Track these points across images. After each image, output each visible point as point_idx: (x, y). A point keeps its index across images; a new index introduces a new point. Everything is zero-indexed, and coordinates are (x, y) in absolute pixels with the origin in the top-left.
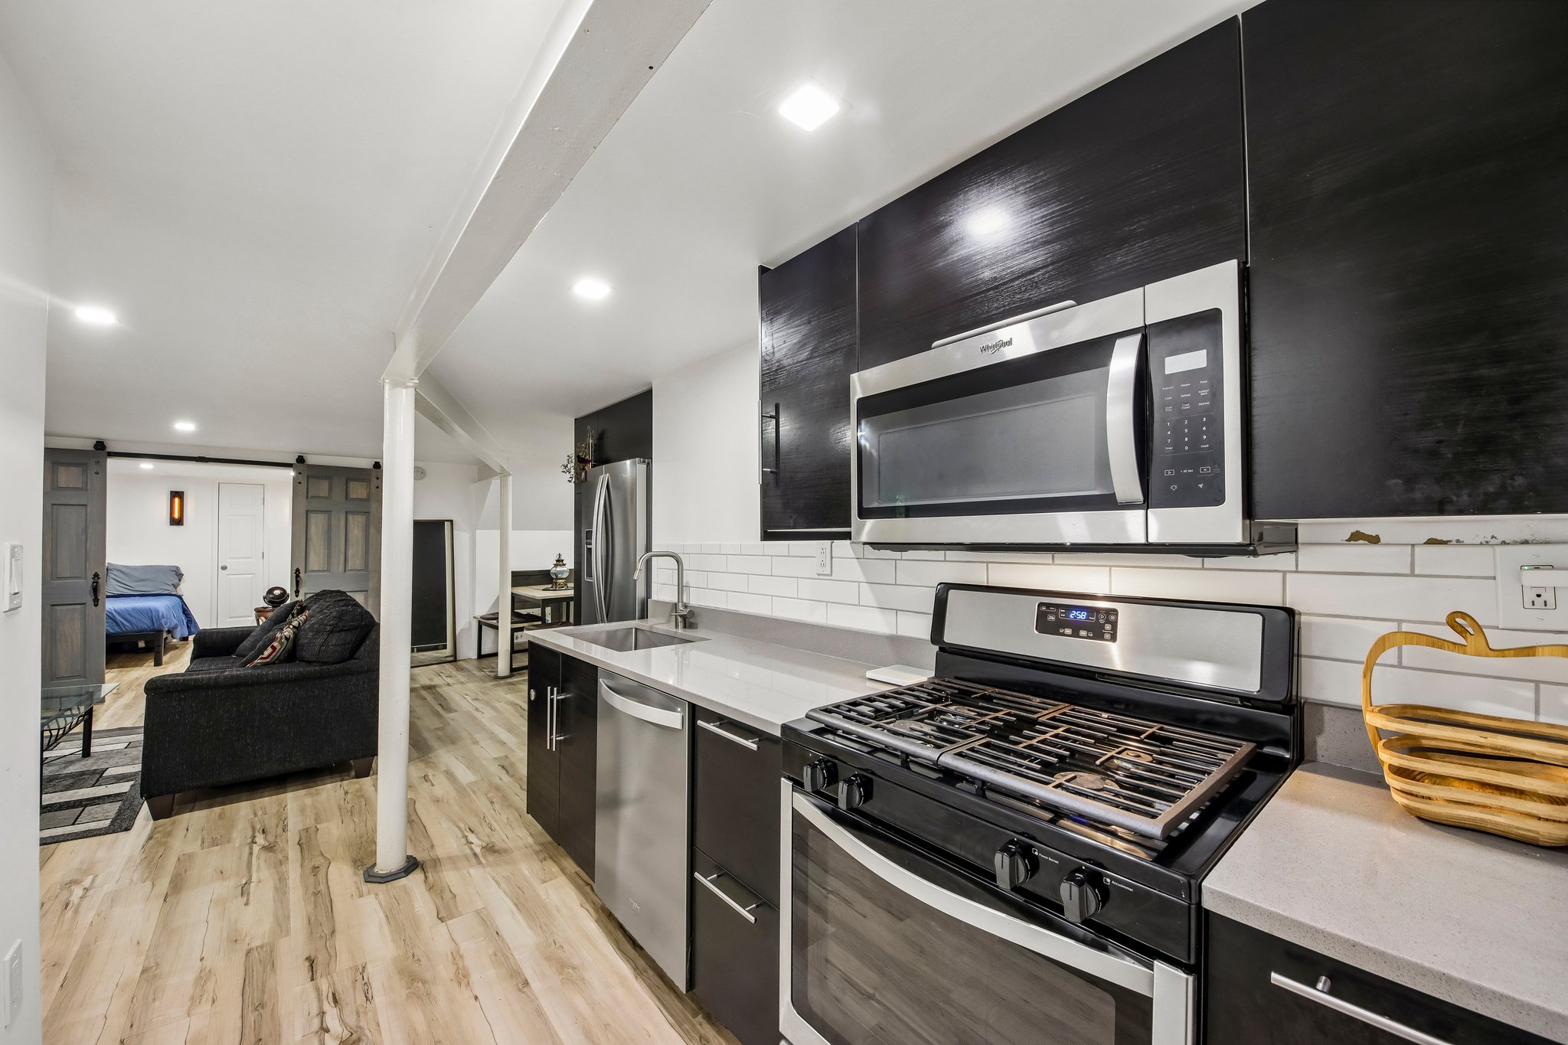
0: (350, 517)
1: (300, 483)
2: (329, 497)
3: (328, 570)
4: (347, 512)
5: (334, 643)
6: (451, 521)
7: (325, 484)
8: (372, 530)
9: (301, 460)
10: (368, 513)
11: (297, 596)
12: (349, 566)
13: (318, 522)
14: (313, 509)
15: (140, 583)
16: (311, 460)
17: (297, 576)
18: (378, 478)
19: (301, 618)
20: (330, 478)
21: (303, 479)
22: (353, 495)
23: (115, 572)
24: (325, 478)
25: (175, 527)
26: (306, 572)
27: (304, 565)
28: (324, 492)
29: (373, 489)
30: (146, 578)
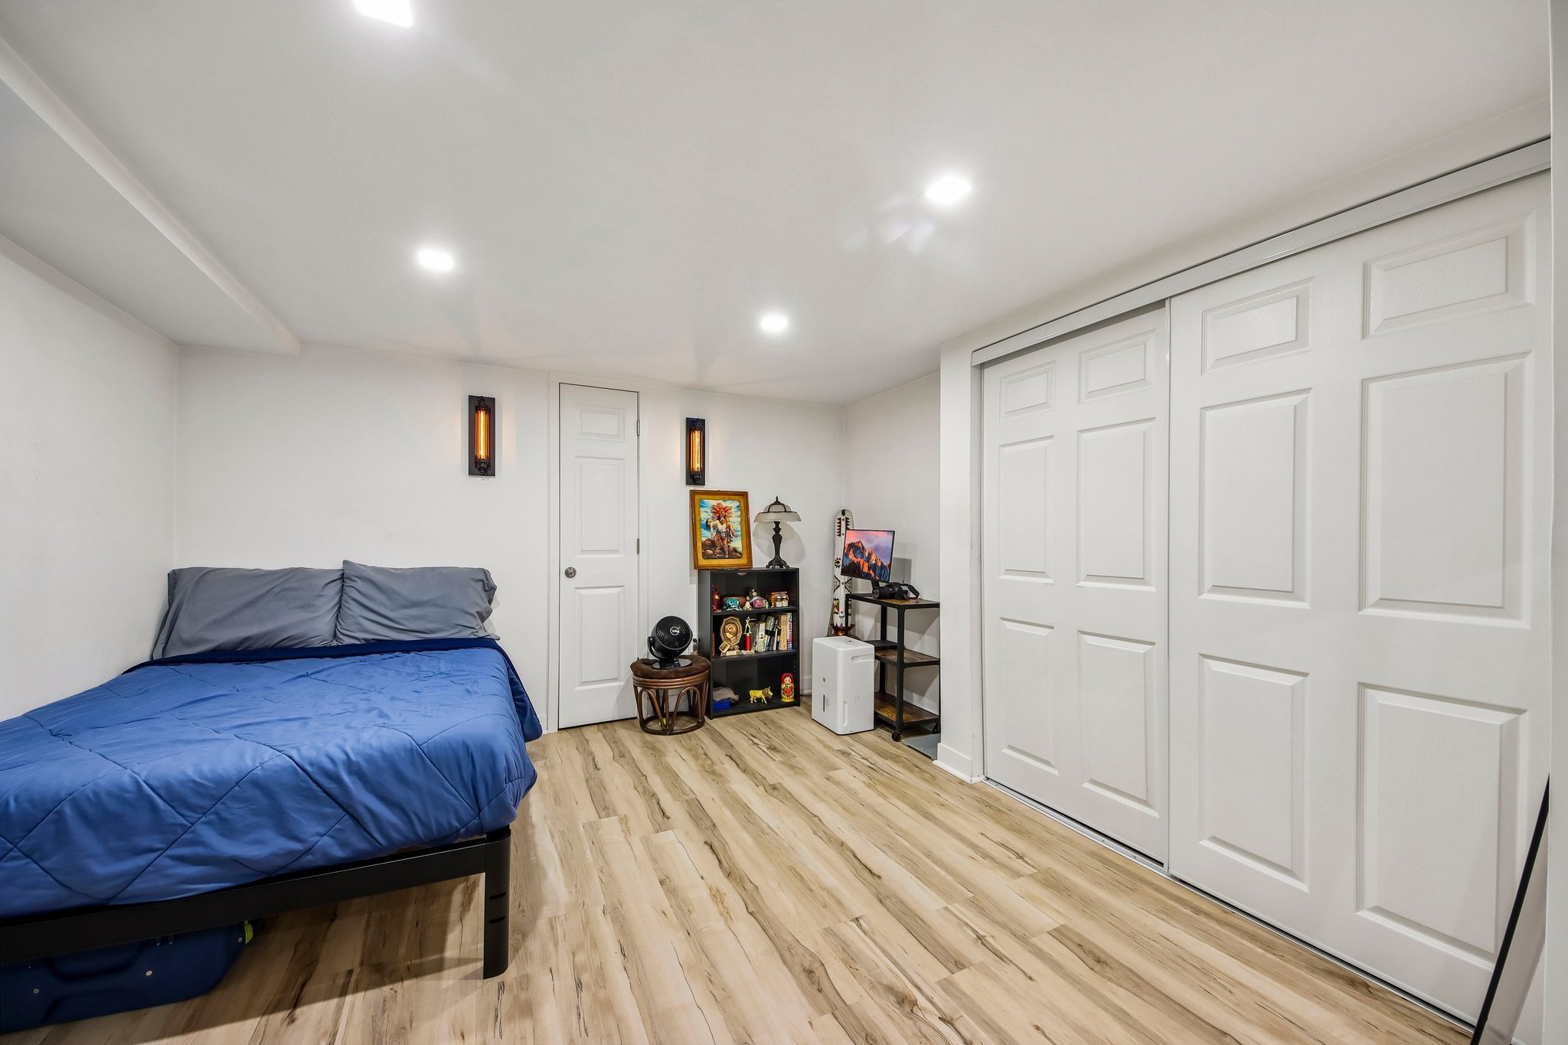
23: (358, 584)
25: (479, 480)
30: (425, 597)
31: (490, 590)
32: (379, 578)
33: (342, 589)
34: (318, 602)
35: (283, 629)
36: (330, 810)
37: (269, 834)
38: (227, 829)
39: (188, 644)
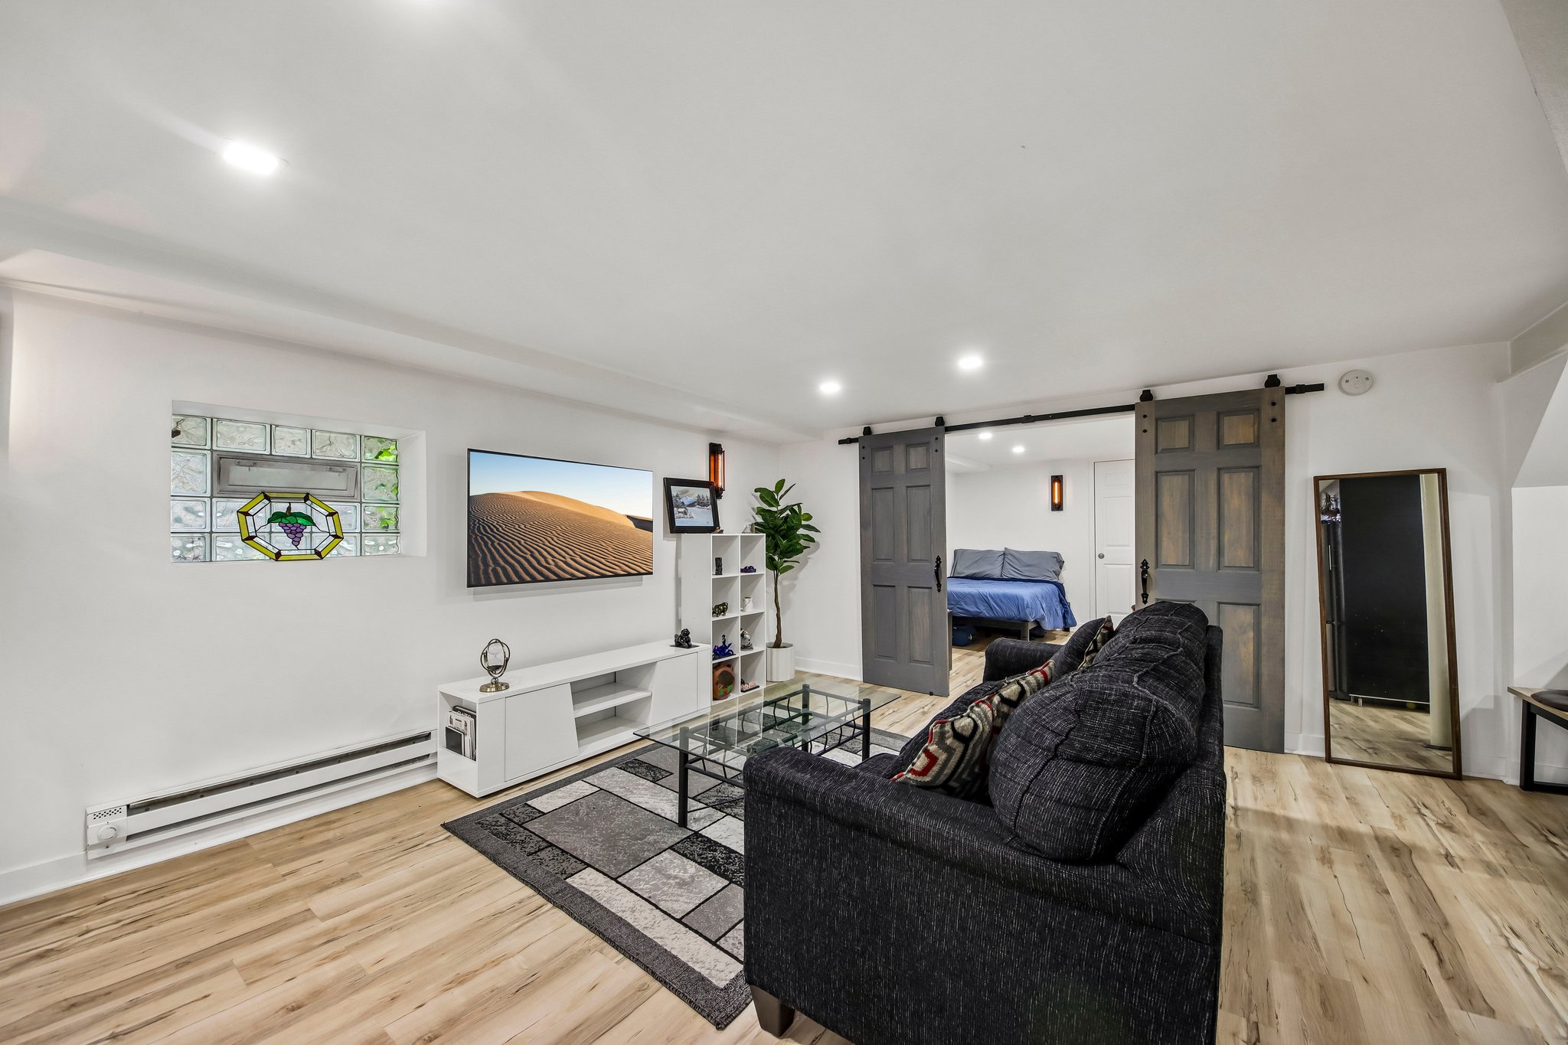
0: (1226, 477)
1: (1145, 431)
2: (1190, 448)
3: (1192, 565)
4: (1219, 469)
5: (1056, 794)
6: (1442, 473)
7: (1183, 427)
8: (1265, 498)
9: (1147, 396)
10: (1258, 467)
11: (1145, 602)
12: (1227, 560)
13: (1173, 488)
14: (1167, 469)
15: (1027, 568)
16: (1162, 393)
17: (1145, 572)
18: (1274, 404)
19: (1030, 679)
20: (1191, 417)
21: (1148, 424)
22: (1229, 439)
23: (1009, 557)
24: (1182, 417)
25: (1056, 512)
26: (1157, 566)
27: (1154, 555)
28: (1182, 441)
29: (1266, 424)
30: (1032, 563)
31: (1061, 563)
32: (1015, 554)
33: (1004, 559)
34: (996, 562)
35: (984, 572)
36: (986, 605)
37: (973, 606)
38: (966, 604)
39: (959, 573)
